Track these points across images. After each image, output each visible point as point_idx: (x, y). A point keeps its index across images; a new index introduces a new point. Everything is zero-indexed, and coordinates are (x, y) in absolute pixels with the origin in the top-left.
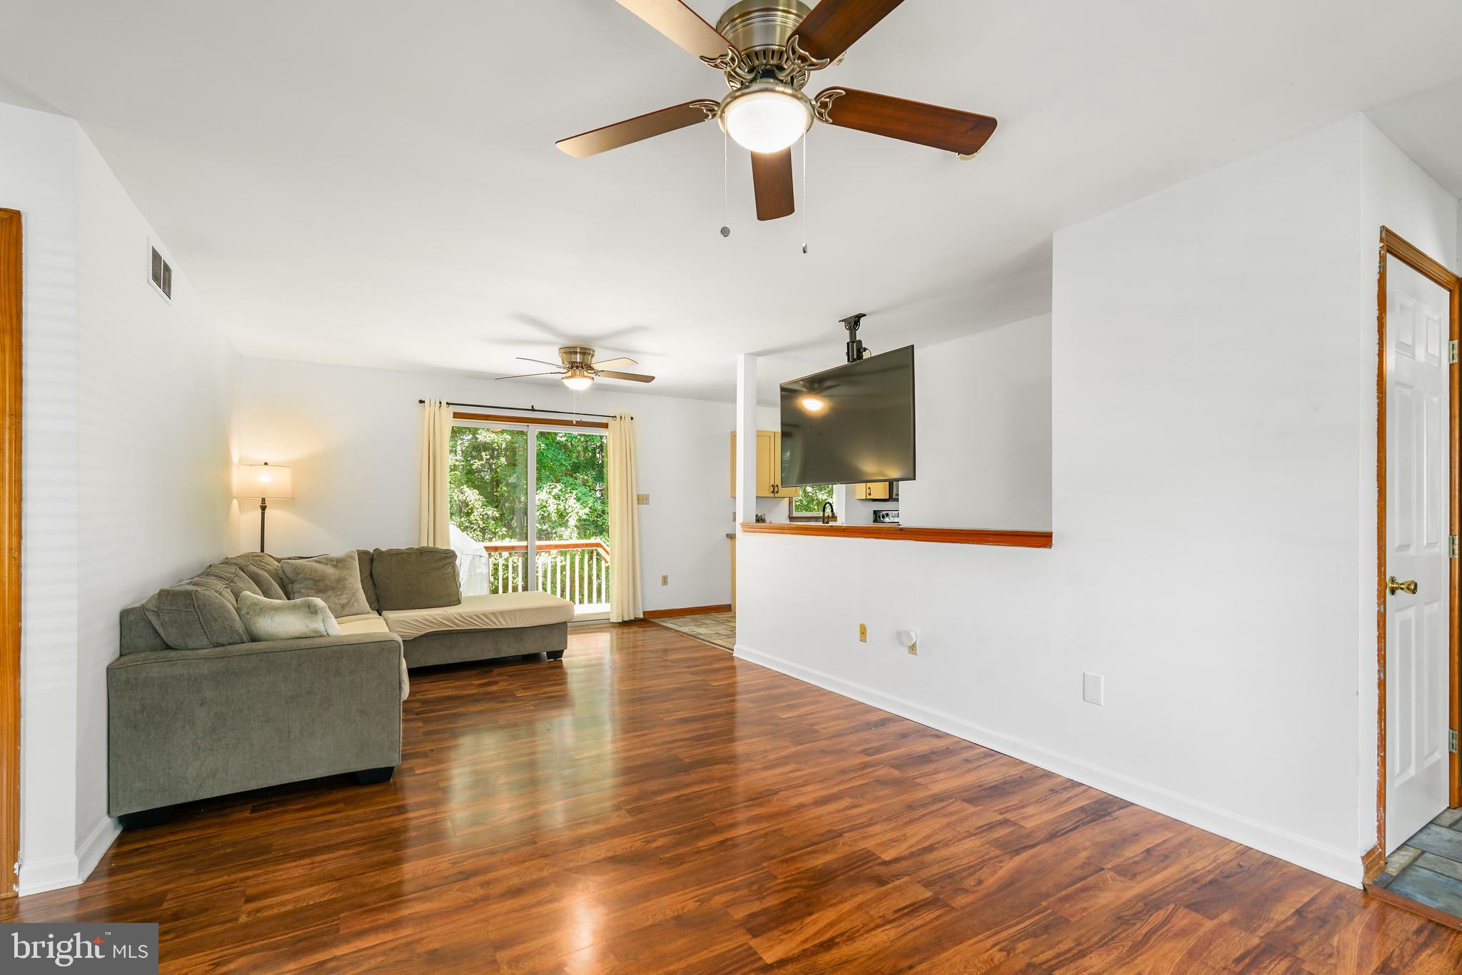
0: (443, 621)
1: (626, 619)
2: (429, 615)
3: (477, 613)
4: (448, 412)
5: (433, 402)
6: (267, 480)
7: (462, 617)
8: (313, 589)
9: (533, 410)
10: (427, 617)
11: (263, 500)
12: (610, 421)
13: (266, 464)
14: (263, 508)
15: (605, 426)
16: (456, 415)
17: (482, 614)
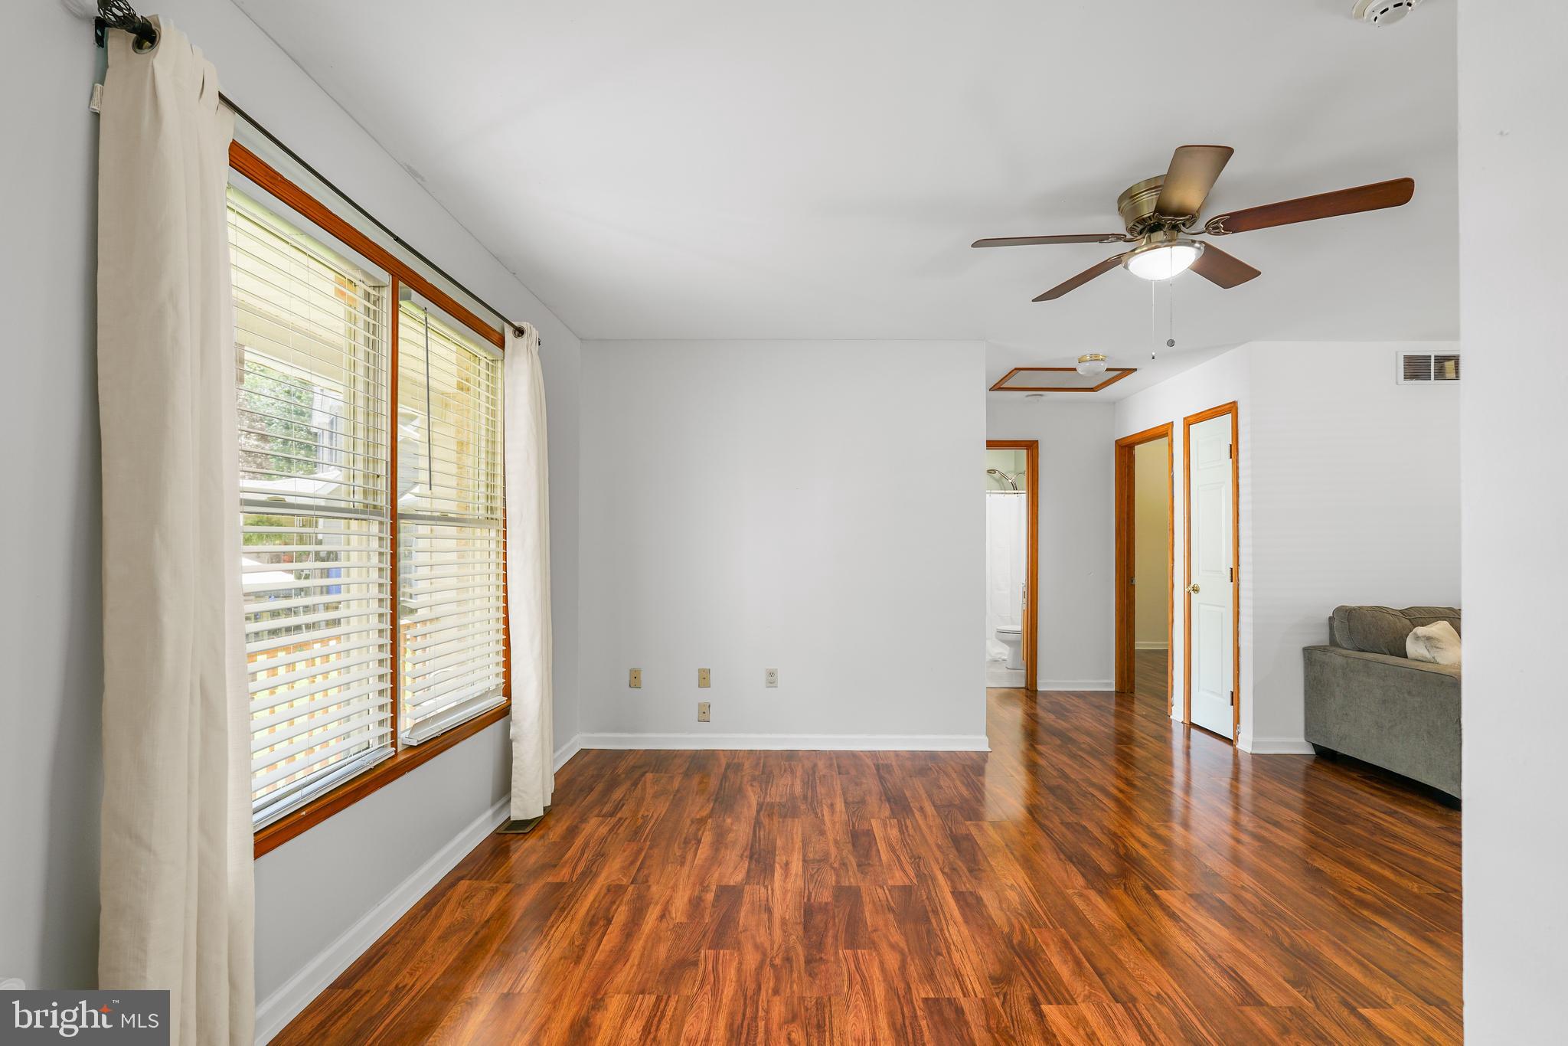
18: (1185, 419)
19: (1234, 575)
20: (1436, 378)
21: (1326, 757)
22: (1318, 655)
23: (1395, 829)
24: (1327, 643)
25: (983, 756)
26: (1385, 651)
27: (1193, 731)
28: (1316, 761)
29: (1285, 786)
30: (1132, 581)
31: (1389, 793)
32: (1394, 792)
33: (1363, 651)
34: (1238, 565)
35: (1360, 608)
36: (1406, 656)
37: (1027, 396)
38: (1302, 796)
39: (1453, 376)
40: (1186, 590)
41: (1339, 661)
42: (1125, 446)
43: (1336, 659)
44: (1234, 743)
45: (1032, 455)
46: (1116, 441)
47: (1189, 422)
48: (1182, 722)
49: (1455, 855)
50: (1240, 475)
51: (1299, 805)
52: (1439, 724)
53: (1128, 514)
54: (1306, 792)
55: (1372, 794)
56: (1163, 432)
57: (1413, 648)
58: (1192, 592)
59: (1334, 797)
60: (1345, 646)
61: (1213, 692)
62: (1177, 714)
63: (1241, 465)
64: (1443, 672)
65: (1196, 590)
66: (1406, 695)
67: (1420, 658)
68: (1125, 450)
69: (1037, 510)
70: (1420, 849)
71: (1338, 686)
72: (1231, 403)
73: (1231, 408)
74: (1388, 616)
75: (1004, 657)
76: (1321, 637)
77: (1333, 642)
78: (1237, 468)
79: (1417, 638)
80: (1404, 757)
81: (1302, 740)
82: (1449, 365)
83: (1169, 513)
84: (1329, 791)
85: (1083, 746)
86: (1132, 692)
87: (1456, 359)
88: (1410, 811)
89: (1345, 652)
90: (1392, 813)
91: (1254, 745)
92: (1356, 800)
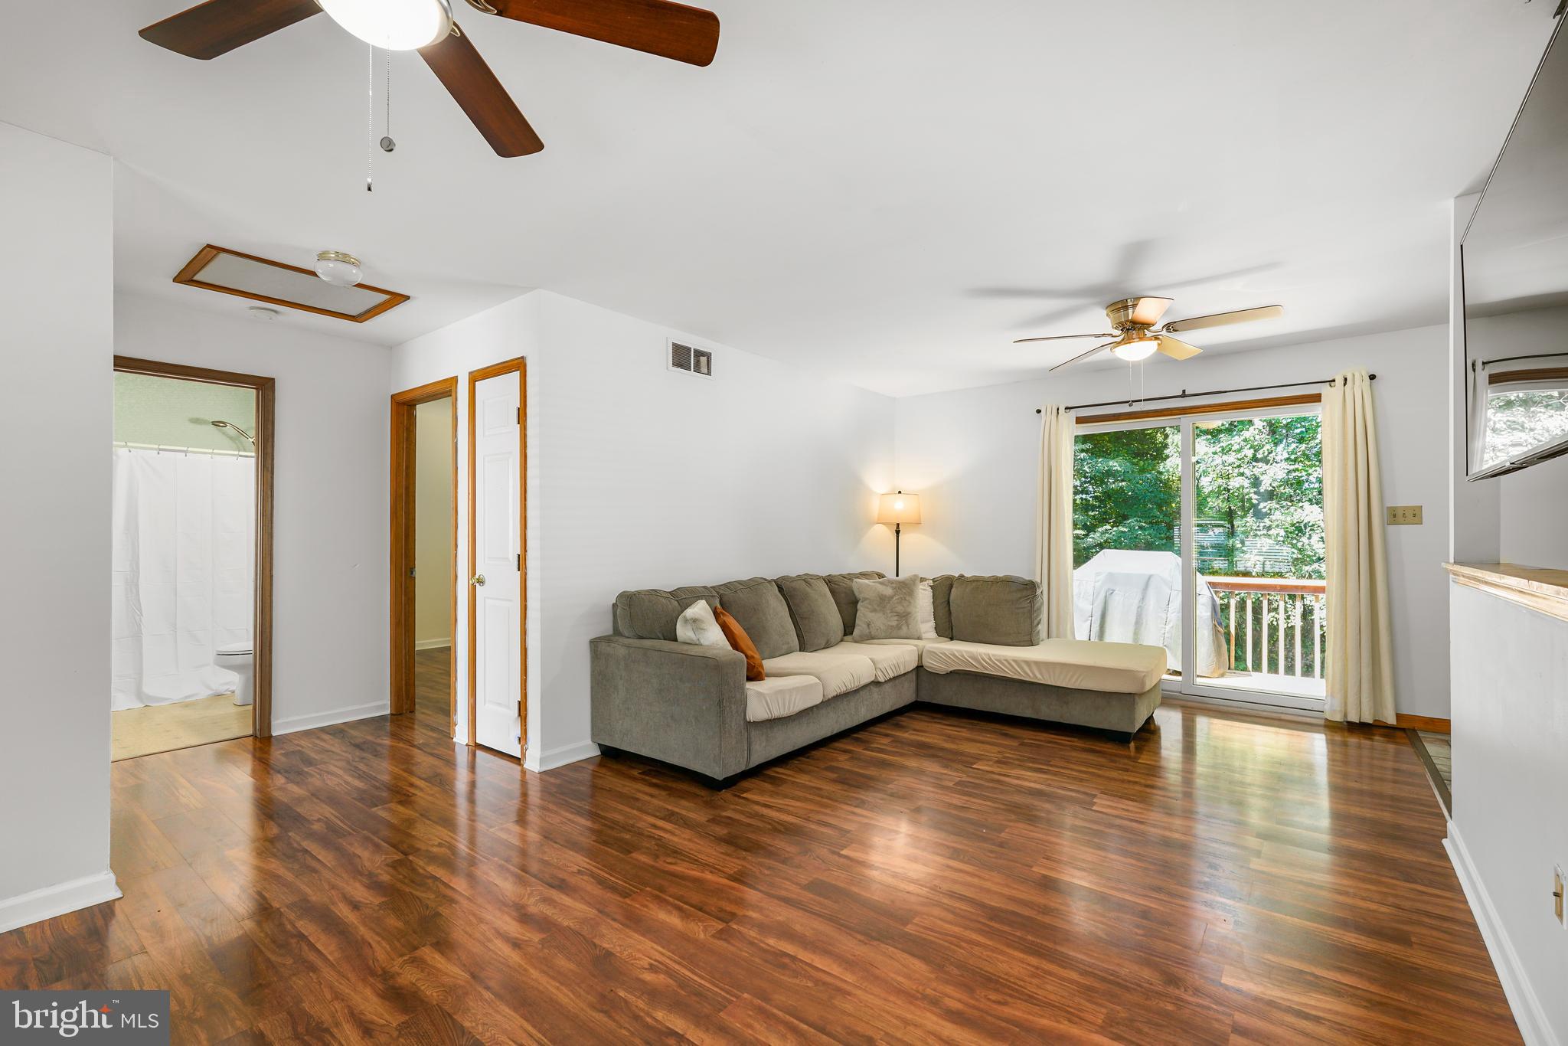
0: (970, 660)
1: (1353, 717)
2: (957, 651)
3: (1009, 659)
4: (1068, 421)
5: (1049, 410)
6: (900, 507)
7: (990, 659)
8: (868, 608)
9: (1184, 395)
10: (956, 653)
11: (898, 525)
12: (1324, 390)
13: (900, 492)
14: (898, 532)
15: (1316, 398)
16: (1080, 420)
17: (1014, 661)
18: (470, 373)
19: (522, 562)
20: (695, 371)
21: (611, 755)
22: (603, 647)
23: (675, 839)
24: (610, 632)
25: (106, 910)
26: (660, 635)
27: (480, 754)
28: (601, 765)
29: (572, 813)
30: (412, 573)
31: (664, 788)
32: (670, 784)
33: (642, 638)
34: (526, 551)
35: (639, 592)
36: (676, 640)
37: (252, 308)
38: (589, 824)
39: (706, 371)
40: (471, 582)
41: (621, 651)
42: (404, 404)
43: (619, 650)
44: (522, 762)
45: (264, 397)
46: (392, 396)
47: (476, 377)
48: (467, 745)
49: (724, 857)
50: (528, 444)
51: (586, 840)
52: (704, 708)
53: (407, 488)
54: (593, 816)
55: (652, 796)
56: (444, 391)
57: (683, 632)
58: (477, 585)
59: (619, 812)
60: (627, 635)
61: (499, 704)
62: (461, 736)
63: (529, 433)
64: (707, 655)
65: (481, 582)
66: (678, 682)
67: (688, 641)
68: (404, 408)
69: (272, 478)
70: (695, 861)
71: (621, 679)
72: (519, 358)
73: (518, 365)
74: (661, 599)
75: (233, 688)
76: (605, 628)
77: (617, 632)
78: (525, 435)
79: (686, 621)
80: (676, 746)
81: (589, 741)
82: (703, 360)
83: (452, 487)
84: (613, 804)
85: (316, 827)
86: (412, 712)
87: (708, 356)
88: (684, 808)
89: (627, 641)
90: (670, 816)
91: (542, 761)
92: (639, 810)
